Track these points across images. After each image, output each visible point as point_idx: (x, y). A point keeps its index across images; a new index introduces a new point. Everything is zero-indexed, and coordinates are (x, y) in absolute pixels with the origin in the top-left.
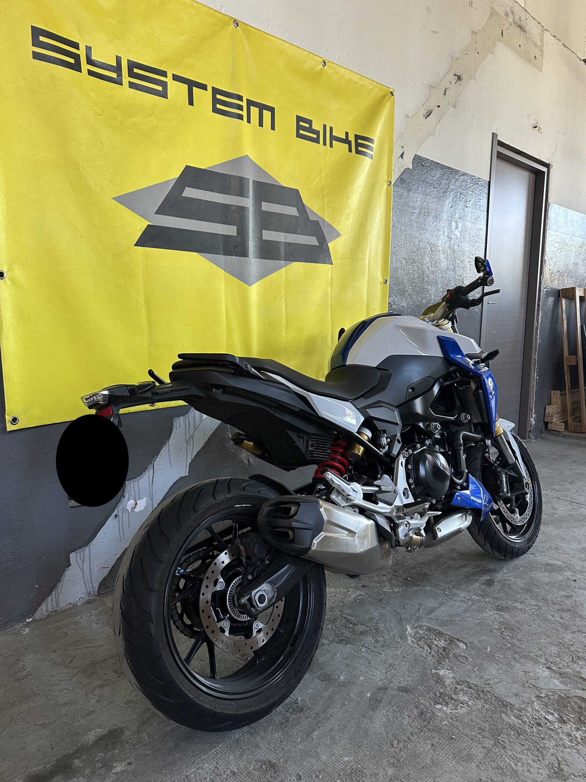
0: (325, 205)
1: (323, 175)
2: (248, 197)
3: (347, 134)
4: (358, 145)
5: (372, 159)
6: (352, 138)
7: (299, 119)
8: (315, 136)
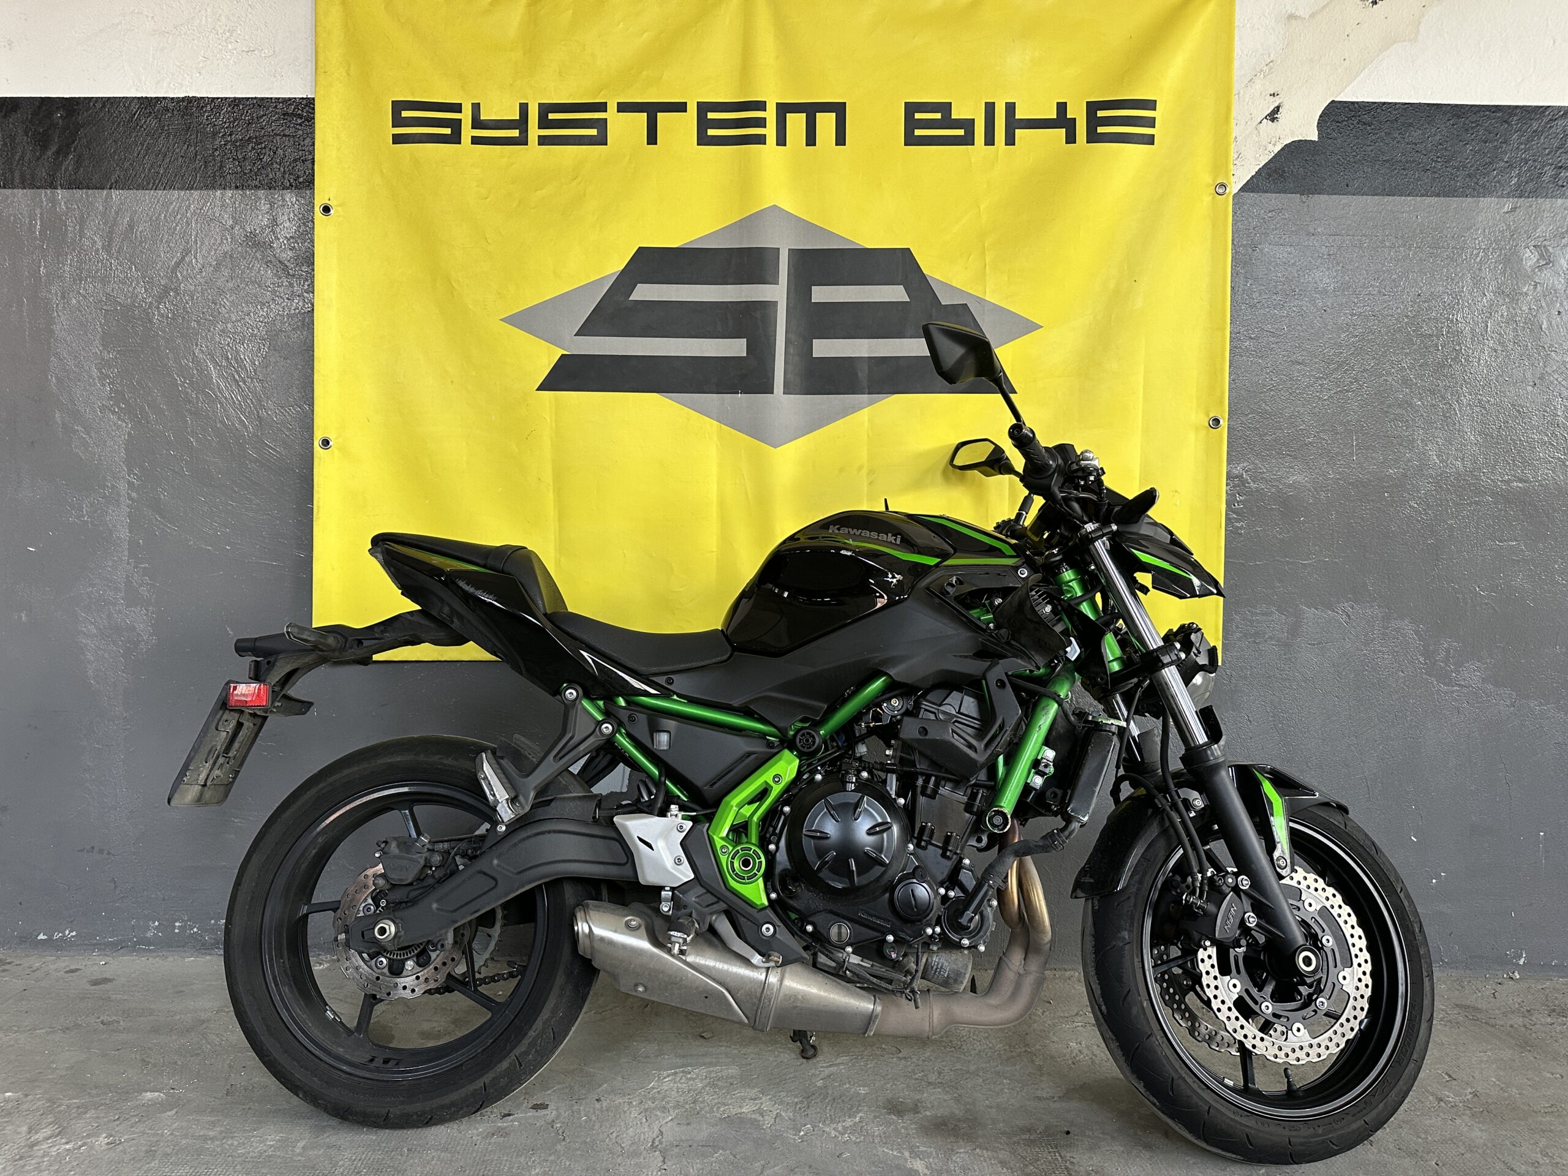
0: (987, 267)
1: (981, 209)
2: (777, 283)
3: (1062, 107)
4: (1093, 122)
5: (1153, 144)
6: (1078, 113)
7: (911, 108)
8: (961, 132)
